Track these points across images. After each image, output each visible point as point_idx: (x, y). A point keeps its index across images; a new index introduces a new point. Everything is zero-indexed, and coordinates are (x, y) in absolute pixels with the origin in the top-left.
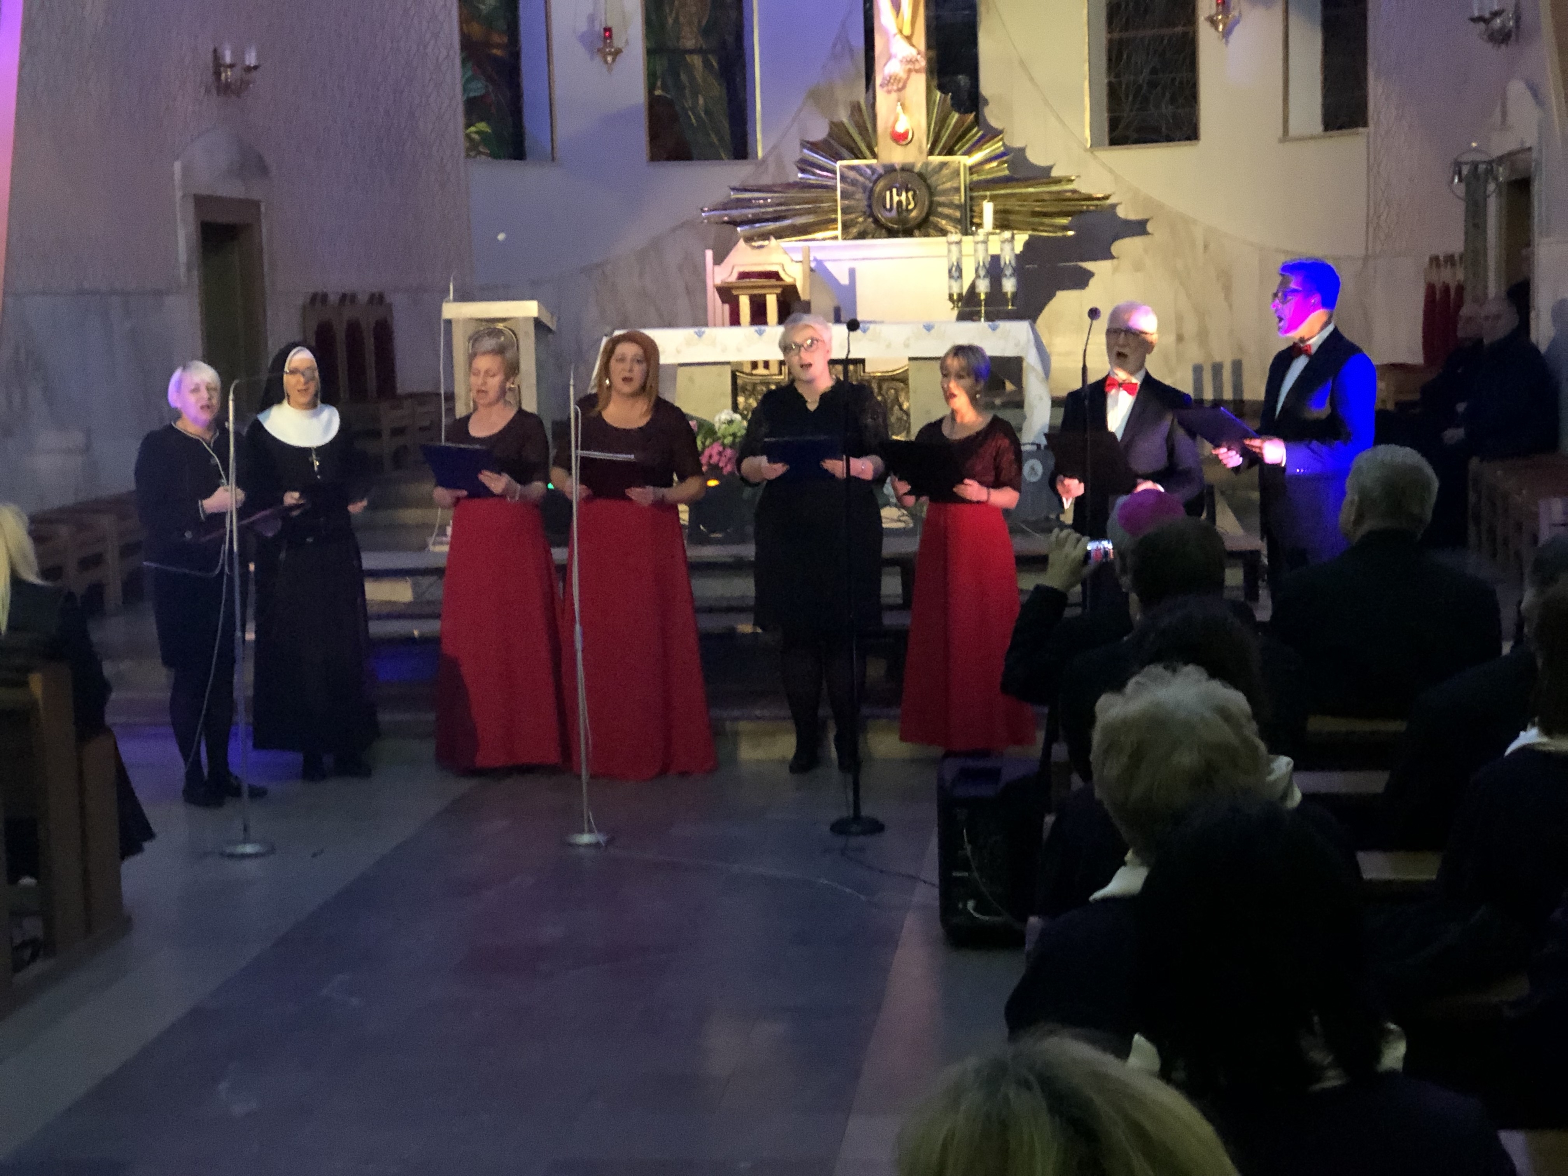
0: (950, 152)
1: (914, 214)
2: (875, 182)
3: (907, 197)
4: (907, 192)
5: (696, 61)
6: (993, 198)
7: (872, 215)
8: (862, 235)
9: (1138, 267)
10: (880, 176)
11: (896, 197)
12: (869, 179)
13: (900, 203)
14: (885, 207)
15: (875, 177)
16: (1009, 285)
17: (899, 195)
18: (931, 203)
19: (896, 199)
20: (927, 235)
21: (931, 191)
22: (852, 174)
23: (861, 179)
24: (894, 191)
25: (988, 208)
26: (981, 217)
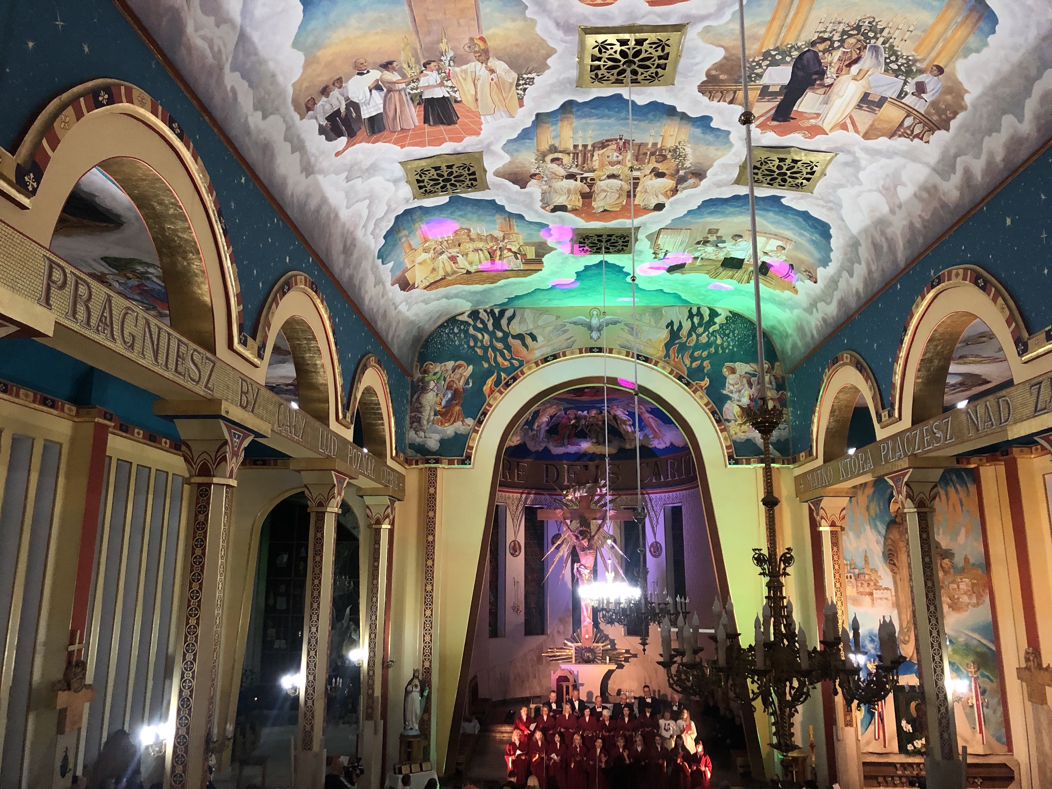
0: (597, 642)
1: (591, 659)
2: (582, 651)
4: (589, 653)
5: (534, 610)
6: (608, 654)
7: (581, 658)
8: (579, 663)
9: (635, 665)
10: (583, 648)
13: (589, 656)
14: (585, 656)
18: (595, 656)
19: (587, 654)
20: (594, 664)
21: (595, 653)
23: (579, 649)
24: (586, 652)
25: (608, 658)
26: (606, 659)
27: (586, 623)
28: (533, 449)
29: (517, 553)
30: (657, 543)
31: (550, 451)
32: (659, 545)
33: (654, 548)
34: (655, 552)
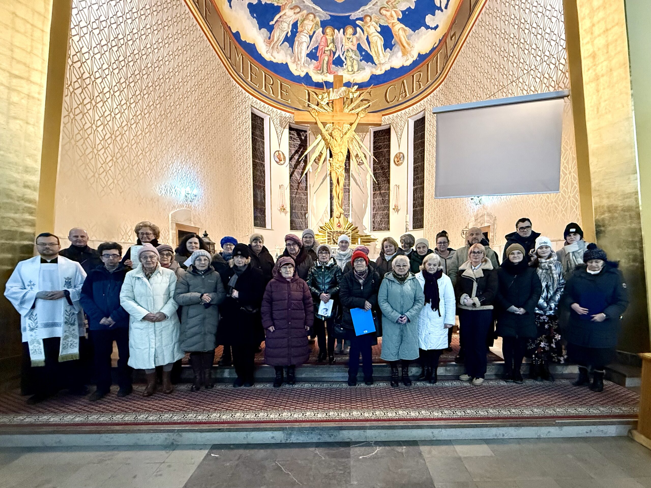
27: (338, 214)
28: (296, 73)
29: (282, 162)
30: (401, 153)
31: (311, 77)
32: (401, 155)
33: (397, 158)
34: (398, 162)
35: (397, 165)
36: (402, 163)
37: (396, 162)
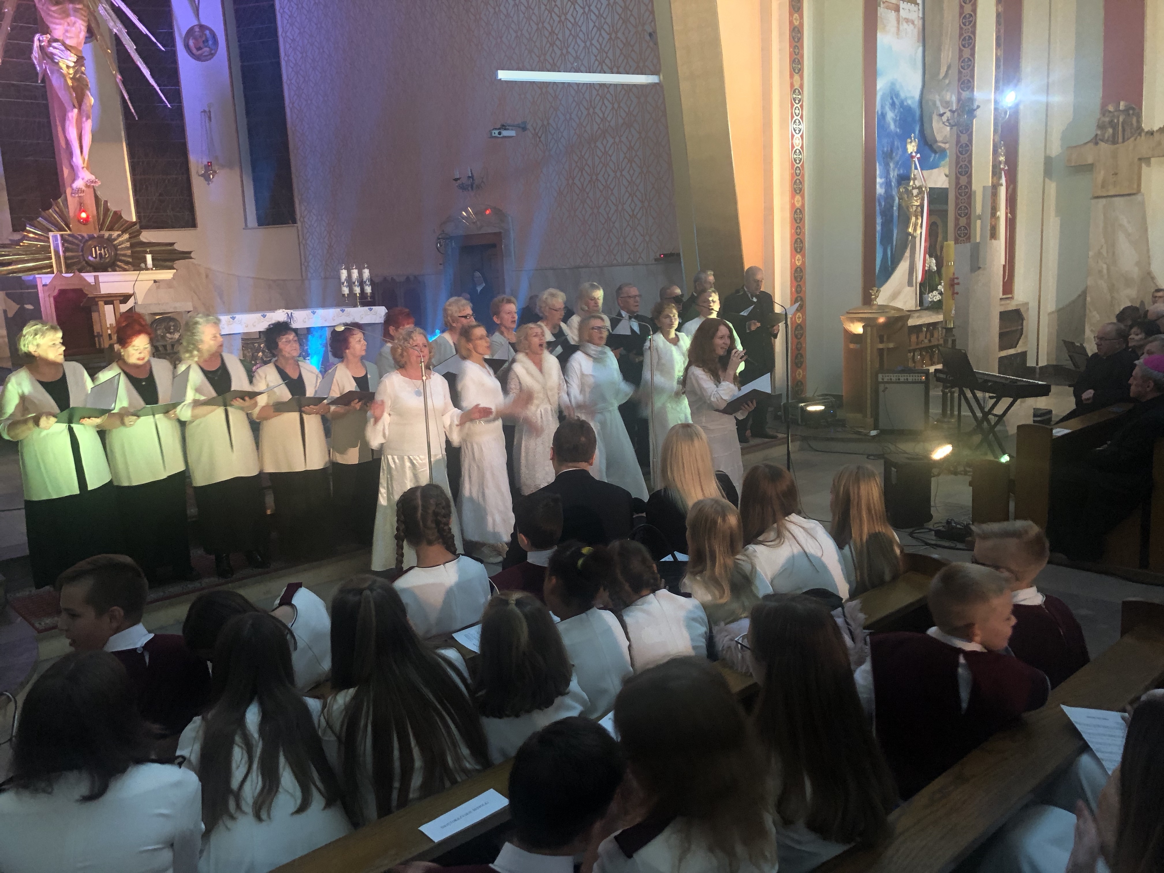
0: (111, 229)
1: (107, 260)
2: (84, 243)
3: (104, 251)
4: (104, 249)
6: (150, 253)
7: (84, 260)
10: (87, 241)
11: (96, 252)
12: (80, 241)
13: (101, 254)
14: (92, 256)
15: (84, 240)
16: (368, 289)
17: (100, 250)
18: (116, 254)
19: (98, 252)
20: (115, 271)
21: (115, 247)
22: (71, 239)
23: (76, 242)
24: (97, 248)
25: (149, 257)
26: (145, 261)
27: (79, 184)
30: (202, 27)
32: (207, 32)
33: (195, 39)
34: (199, 49)
35: (198, 58)
36: (212, 55)
37: (194, 51)
